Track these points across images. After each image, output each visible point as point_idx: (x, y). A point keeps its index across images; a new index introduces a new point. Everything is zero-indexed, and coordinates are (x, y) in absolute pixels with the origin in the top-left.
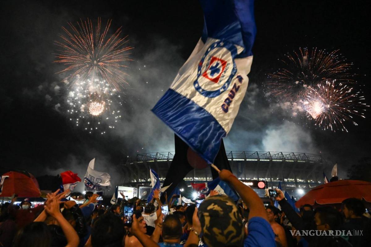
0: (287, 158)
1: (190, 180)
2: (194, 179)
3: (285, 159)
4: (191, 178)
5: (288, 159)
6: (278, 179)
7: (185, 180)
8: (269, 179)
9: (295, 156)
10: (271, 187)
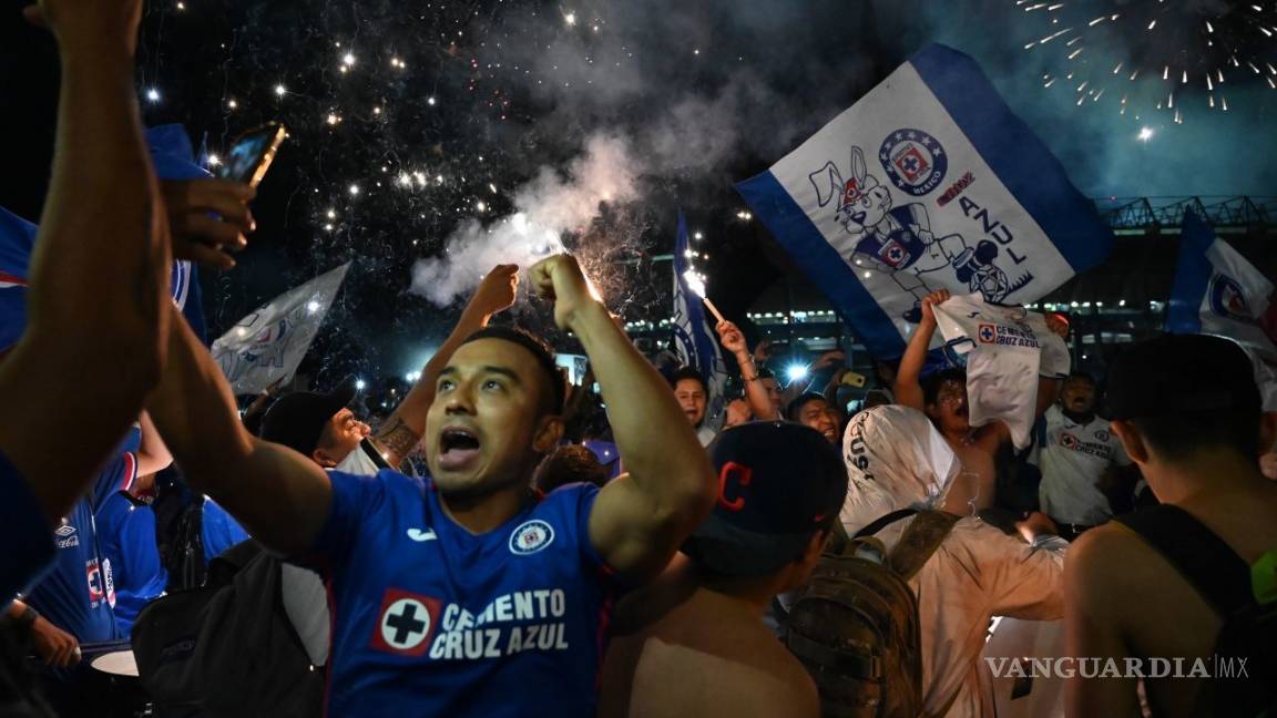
0: (1165, 221)
1: (776, 322)
2: (789, 316)
3: (1157, 224)
4: (779, 315)
5: (1169, 226)
6: (1122, 303)
7: (758, 323)
8: (1087, 304)
9: (1204, 211)
10: (1092, 336)
